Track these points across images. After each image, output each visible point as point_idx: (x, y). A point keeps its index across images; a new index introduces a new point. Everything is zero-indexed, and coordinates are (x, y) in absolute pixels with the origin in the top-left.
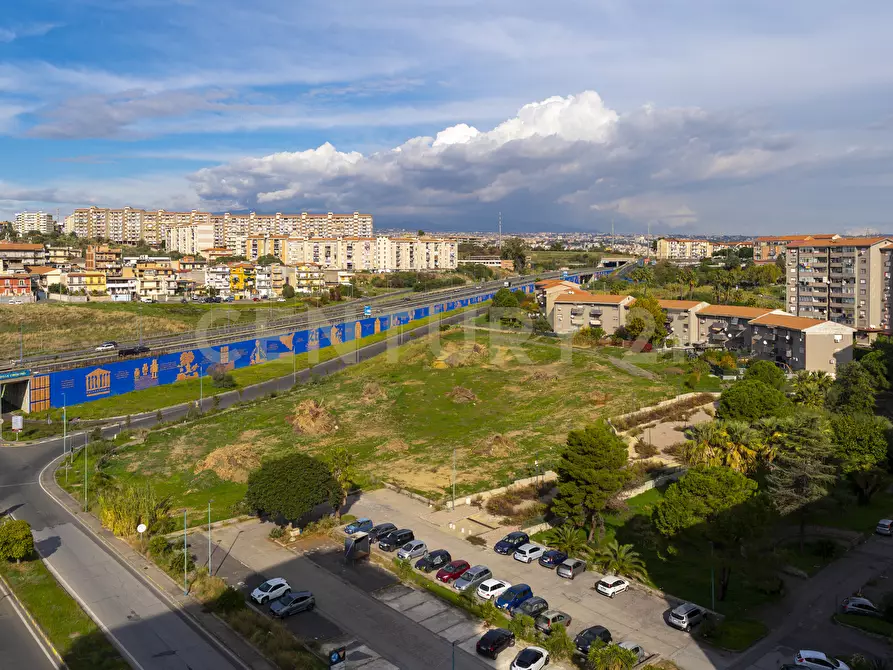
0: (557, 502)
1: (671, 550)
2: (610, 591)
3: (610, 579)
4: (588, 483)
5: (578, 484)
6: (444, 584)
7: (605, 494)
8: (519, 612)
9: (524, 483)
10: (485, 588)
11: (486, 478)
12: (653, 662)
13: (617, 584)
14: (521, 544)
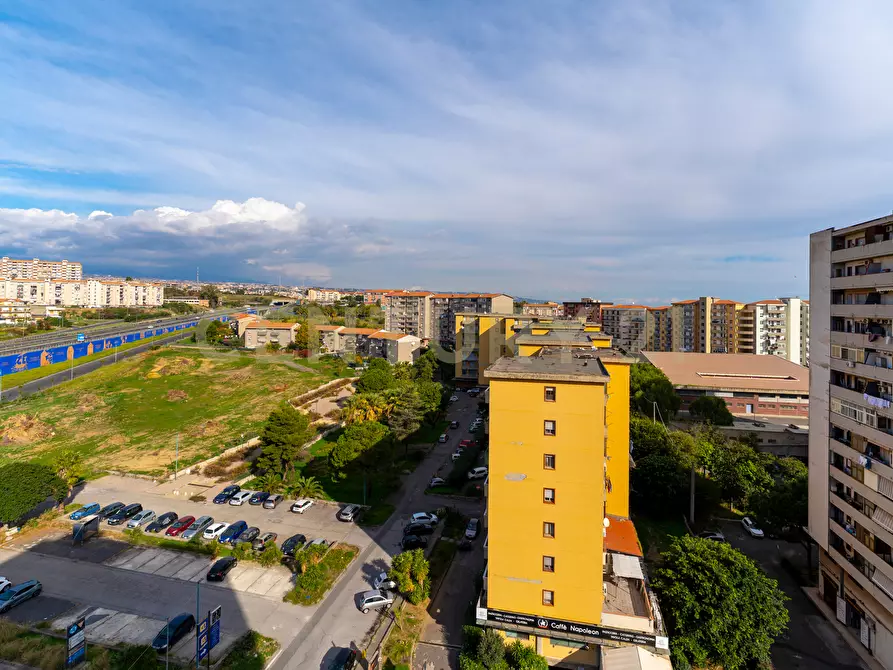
0: (261, 460)
1: (342, 475)
2: (301, 510)
3: (300, 502)
4: (284, 444)
5: (277, 445)
6: (174, 538)
7: (295, 449)
8: (238, 541)
9: (233, 451)
10: (210, 532)
11: (202, 452)
12: (334, 547)
13: (305, 504)
14: (235, 493)
